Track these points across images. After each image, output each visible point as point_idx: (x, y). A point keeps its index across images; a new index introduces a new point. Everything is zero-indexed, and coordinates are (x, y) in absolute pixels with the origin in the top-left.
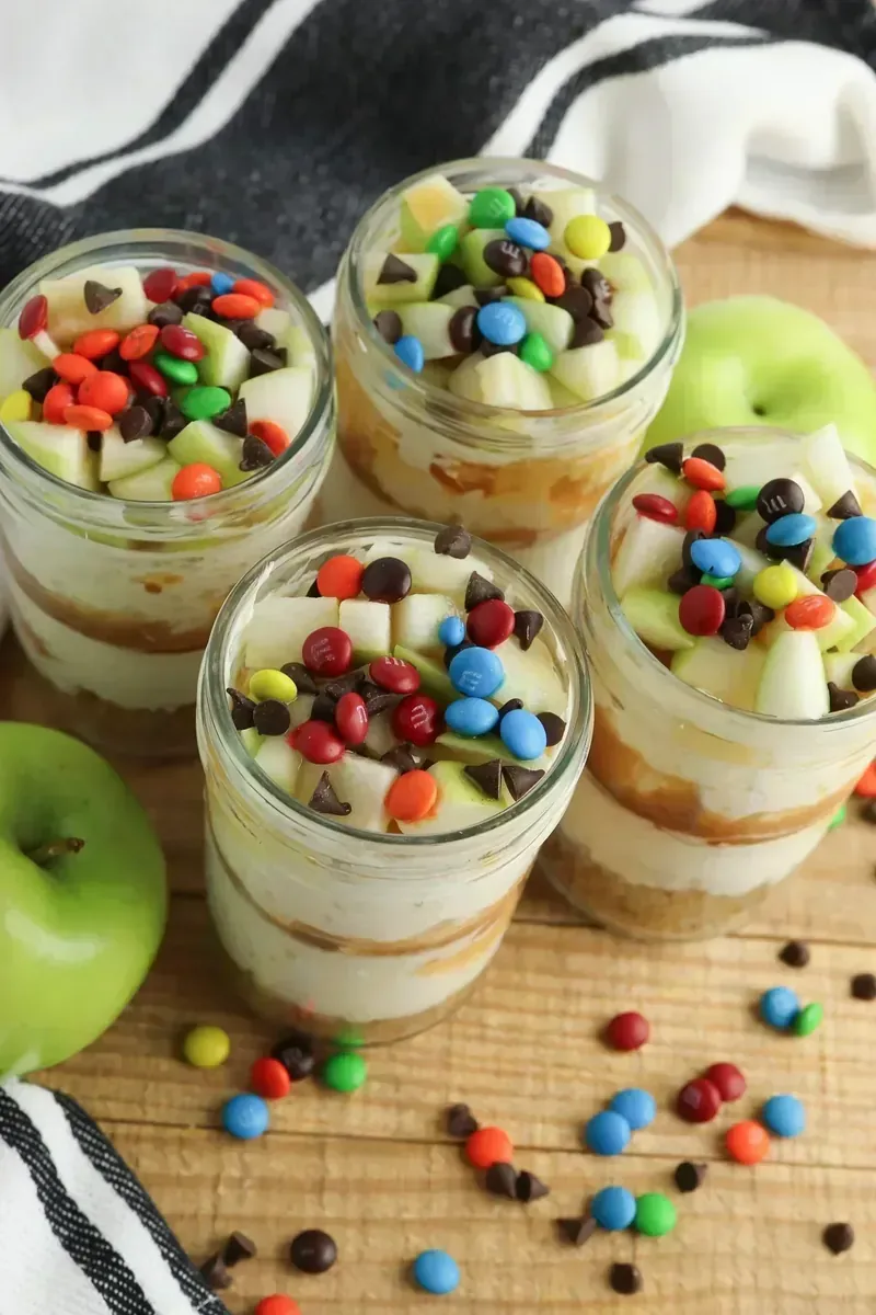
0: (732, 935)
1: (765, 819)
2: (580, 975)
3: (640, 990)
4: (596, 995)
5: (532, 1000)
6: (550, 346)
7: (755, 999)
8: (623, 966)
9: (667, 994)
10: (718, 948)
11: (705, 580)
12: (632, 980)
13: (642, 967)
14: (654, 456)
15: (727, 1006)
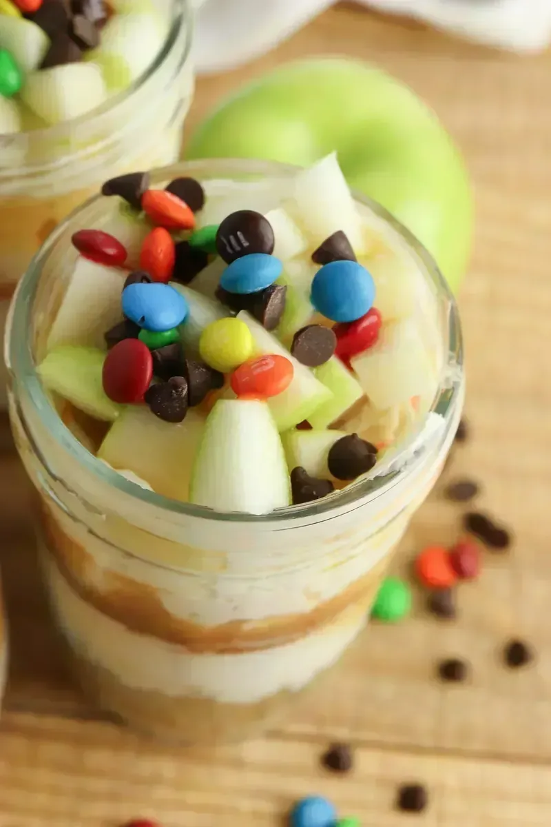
0: (275, 735)
1: (246, 628)
2: (99, 773)
3: (161, 793)
4: (113, 797)
5: (42, 799)
6: (17, 66)
7: (286, 808)
8: (147, 765)
9: (192, 797)
10: (257, 749)
11: (143, 334)
12: (155, 780)
13: (166, 767)
14: (111, 188)
15: (256, 815)
